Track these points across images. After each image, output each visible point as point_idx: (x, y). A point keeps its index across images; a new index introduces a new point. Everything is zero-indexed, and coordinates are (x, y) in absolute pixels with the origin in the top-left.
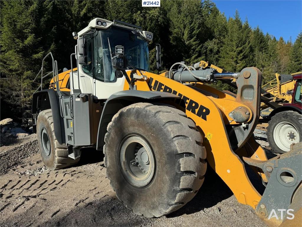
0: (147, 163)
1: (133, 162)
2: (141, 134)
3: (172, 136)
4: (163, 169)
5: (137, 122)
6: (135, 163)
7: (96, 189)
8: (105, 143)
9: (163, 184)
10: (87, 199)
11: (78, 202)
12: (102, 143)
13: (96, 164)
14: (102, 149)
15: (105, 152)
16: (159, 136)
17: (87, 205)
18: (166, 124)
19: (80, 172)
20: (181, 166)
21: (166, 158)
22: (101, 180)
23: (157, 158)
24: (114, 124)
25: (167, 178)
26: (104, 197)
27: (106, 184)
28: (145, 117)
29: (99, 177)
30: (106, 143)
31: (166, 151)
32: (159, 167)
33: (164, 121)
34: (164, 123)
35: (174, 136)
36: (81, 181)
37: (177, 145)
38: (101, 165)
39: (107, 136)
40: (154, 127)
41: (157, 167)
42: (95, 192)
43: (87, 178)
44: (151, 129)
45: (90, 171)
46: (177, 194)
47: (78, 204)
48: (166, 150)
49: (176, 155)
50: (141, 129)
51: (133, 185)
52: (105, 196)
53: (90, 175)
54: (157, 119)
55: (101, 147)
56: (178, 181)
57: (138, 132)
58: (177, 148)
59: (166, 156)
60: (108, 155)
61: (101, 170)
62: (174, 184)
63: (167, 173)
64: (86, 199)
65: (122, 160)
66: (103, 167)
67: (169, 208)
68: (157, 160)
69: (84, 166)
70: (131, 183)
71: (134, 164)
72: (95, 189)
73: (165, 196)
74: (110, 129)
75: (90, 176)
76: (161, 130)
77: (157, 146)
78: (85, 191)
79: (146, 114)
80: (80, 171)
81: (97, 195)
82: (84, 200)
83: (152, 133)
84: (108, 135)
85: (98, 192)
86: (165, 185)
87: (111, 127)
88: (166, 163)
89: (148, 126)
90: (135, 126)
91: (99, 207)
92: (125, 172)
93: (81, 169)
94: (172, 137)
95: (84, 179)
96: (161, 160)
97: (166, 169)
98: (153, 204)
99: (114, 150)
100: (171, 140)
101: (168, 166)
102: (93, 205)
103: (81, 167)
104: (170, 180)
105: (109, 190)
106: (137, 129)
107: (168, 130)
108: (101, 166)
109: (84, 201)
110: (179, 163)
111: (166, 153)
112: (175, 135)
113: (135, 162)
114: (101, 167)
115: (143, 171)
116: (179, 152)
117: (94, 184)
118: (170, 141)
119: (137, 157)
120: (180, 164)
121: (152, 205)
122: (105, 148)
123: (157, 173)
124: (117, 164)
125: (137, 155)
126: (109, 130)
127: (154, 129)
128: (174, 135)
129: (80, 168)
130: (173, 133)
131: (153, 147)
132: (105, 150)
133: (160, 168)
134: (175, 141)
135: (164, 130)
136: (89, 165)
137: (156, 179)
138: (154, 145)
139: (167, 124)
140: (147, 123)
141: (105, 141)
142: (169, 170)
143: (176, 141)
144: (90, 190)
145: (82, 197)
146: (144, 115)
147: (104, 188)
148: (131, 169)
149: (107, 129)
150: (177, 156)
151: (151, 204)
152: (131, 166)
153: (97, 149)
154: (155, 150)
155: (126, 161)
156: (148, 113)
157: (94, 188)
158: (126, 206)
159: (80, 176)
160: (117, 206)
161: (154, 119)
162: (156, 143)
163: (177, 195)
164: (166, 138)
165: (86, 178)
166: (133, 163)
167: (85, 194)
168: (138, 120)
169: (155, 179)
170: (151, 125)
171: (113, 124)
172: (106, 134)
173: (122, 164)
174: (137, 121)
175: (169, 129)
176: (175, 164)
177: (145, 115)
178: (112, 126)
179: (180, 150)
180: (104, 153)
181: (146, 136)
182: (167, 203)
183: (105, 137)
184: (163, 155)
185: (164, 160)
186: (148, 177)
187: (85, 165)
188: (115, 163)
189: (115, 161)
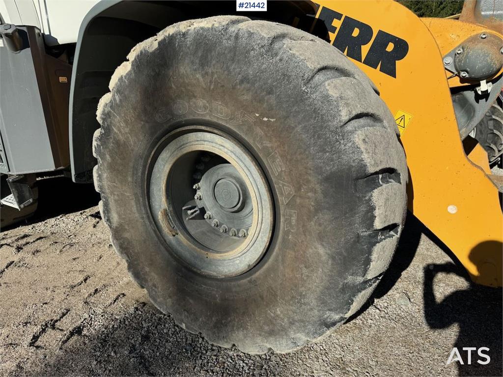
0: (236, 209)
1: (190, 209)
2: (220, 122)
3: (344, 116)
4: (304, 226)
5: (201, 79)
6: (195, 212)
7: (88, 281)
8: (95, 162)
9: (305, 271)
10: (64, 315)
11: (37, 329)
12: (86, 162)
13: (81, 214)
14: (91, 177)
15: (101, 187)
16: (291, 122)
17: (68, 339)
18: (317, 77)
19: (41, 238)
20: (377, 213)
21: (320, 191)
22: (98, 252)
23: (282, 194)
24: (117, 98)
25: (321, 251)
26: (115, 301)
27: (115, 264)
28: (233, 60)
29: (91, 245)
30: (99, 159)
31: (321, 168)
32: (288, 221)
33: (313, 65)
34: (311, 74)
35: (352, 116)
36: (44, 261)
37: (362, 147)
38: (92, 215)
39: (100, 140)
40: (270, 93)
41: (282, 219)
42: (85, 291)
43: (61, 251)
44: (261, 101)
45: (68, 232)
46: (354, 296)
47: (38, 337)
48: (320, 165)
49: (357, 179)
50: (218, 105)
51: (199, 272)
52: (117, 299)
53: (67, 241)
54: (281, 60)
55: (85, 173)
56: (363, 258)
57: (208, 118)
58: (365, 156)
59: (318, 188)
60: (112, 193)
61: (95, 226)
62: (346, 269)
63: (321, 238)
64: (62, 317)
65: (157, 207)
66: (97, 220)
67: (323, 333)
68: (282, 200)
69: (52, 221)
70: (195, 268)
71: (192, 213)
72: (85, 280)
73: (314, 303)
74: (106, 115)
75: (68, 246)
76: (300, 98)
77: (282, 156)
78: (57, 291)
79: (235, 47)
80: (42, 236)
81: (92, 299)
82: (56, 321)
83: (263, 115)
84: (102, 135)
85: (96, 290)
86: (312, 271)
87: (108, 109)
88: (318, 209)
89: (249, 90)
90: (195, 97)
91: (105, 341)
92: (171, 237)
93: (43, 228)
94: (345, 118)
95: (52, 255)
96: (298, 201)
97: (320, 225)
98: (272, 323)
99: (130, 179)
100: (339, 130)
101: (325, 217)
102: (85, 332)
103: (43, 223)
104: (333, 258)
105: (125, 279)
106: (205, 107)
107: (327, 96)
108: (93, 218)
109: (58, 324)
110: (370, 206)
111: (320, 177)
112: (354, 113)
113: (196, 209)
114: (94, 220)
115: (221, 231)
116: (371, 170)
117: (81, 268)
118: (336, 133)
119: (199, 193)
120: (373, 209)
121: (268, 325)
122: (99, 176)
123: (283, 238)
124: (143, 218)
125: (199, 189)
126: (104, 120)
127: (273, 100)
128: (350, 113)
129: (40, 226)
130: (347, 105)
131: (266, 162)
132: (100, 180)
133: (294, 222)
134: (352, 132)
135: (314, 96)
136: (64, 218)
137: (277, 256)
138: (269, 154)
139: (319, 78)
140: (242, 82)
141: (94, 155)
142: (328, 229)
143: (359, 132)
144: (73, 287)
145: (49, 312)
146: (230, 51)
147: (108, 274)
148: (188, 227)
149: (98, 118)
150: (361, 181)
151: (264, 324)
152: (186, 220)
153: (74, 180)
154: (276, 168)
155: (171, 209)
156: (243, 41)
157: (81, 278)
158: (184, 326)
159: (42, 249)
160: (156, 327)
161: (267, 63)
162: (279, 146)
163: (354, 299)
164: (322, 126)
165: (58, 252)
166: (189, 212)
167: (57, 299)
168: (207, 73)
169: (274, 253)
170: (257, 85)
171: (115, 99)
172: (97, 133)
173: (160, 216)
174: (203, 76)
175: (331, 93)
176: (352, 210)
177: (234, 49)
178: (112, 104)
179: (373, 162)
180: (97, 190)
181: (239, 126)
182: (320, 320)
183: (94, 143)
184: (308, 181)
185: (309, 198)
186: (248, 248)
187: (54, 219)
188: (137, 215)
189: (134, 209)
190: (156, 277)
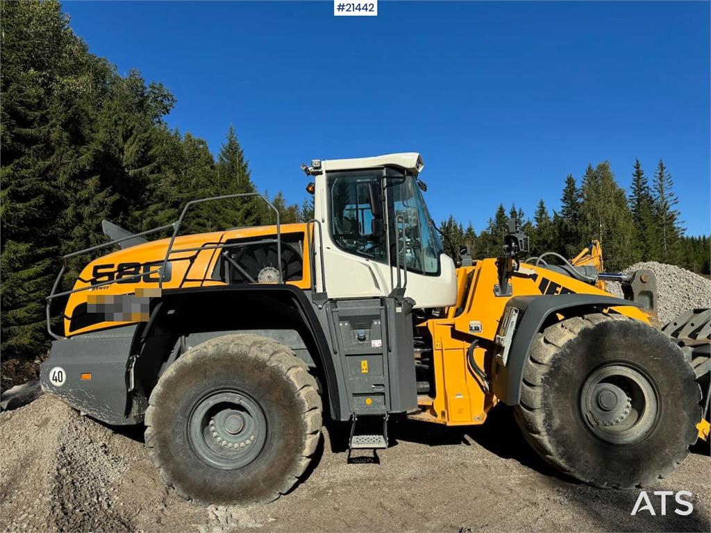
9: (679, 425)
15: (545, 404)
16: (668, 358)
21: (682, 387)
23: (662, 391)
25: (685, 414)
28: (639, 335)
30: (547, 386)
31: (682, 377)
39: (549, 375)
40: (658, 347)
44: (654, 351)
50: (630, 353)
57: (623, 359)
59: (681, 385)
60: (556, 406)
63: (684, 407)
67: (687, 456)
73: (683, 440)
77: (663, 373)
83: (654, 357)
84: (551, 371)
86: (682, 424)
89: (647, 347)
90: (618, 350)
96: (672, 393)
98: (664, 459)
99: (570, 396)
104: (690, 416)
106: (623, 354)
111: (682, 381)
122: (545, 397)
124: (576, 419)
126: (554, 363)
127: (659, 350)
132: (545, 399)
133: (670, 404)
137: (662, 422)
138: (656, 373)
140: (644, 343)
141: (540, 384)
146: (637, 331)
151: (660, 462)
162: (662, 369)
170: (652, 344)
172: (545, 371)
174: (624, 341)
178: (562, 354)
181: (640, 362)
182: (686, 449)
183: (541, 377)
184: (677, 383)
185: (678, 391)
188: (573, 418)
189: (571, 414)
190: (588, 454)
